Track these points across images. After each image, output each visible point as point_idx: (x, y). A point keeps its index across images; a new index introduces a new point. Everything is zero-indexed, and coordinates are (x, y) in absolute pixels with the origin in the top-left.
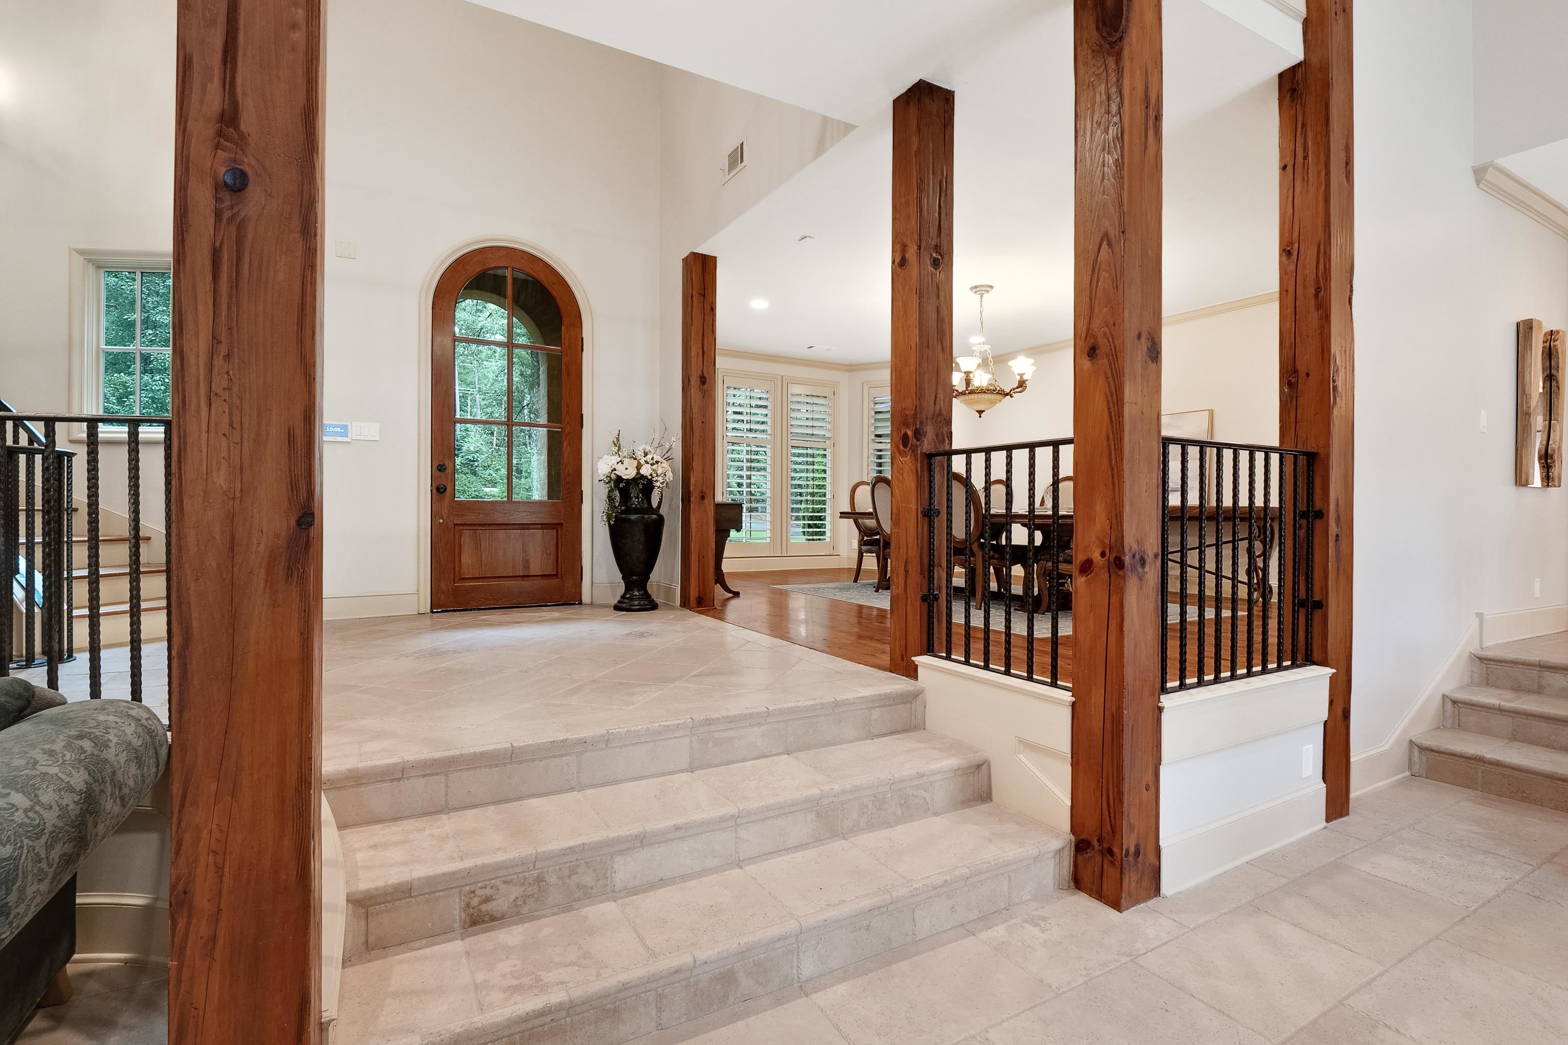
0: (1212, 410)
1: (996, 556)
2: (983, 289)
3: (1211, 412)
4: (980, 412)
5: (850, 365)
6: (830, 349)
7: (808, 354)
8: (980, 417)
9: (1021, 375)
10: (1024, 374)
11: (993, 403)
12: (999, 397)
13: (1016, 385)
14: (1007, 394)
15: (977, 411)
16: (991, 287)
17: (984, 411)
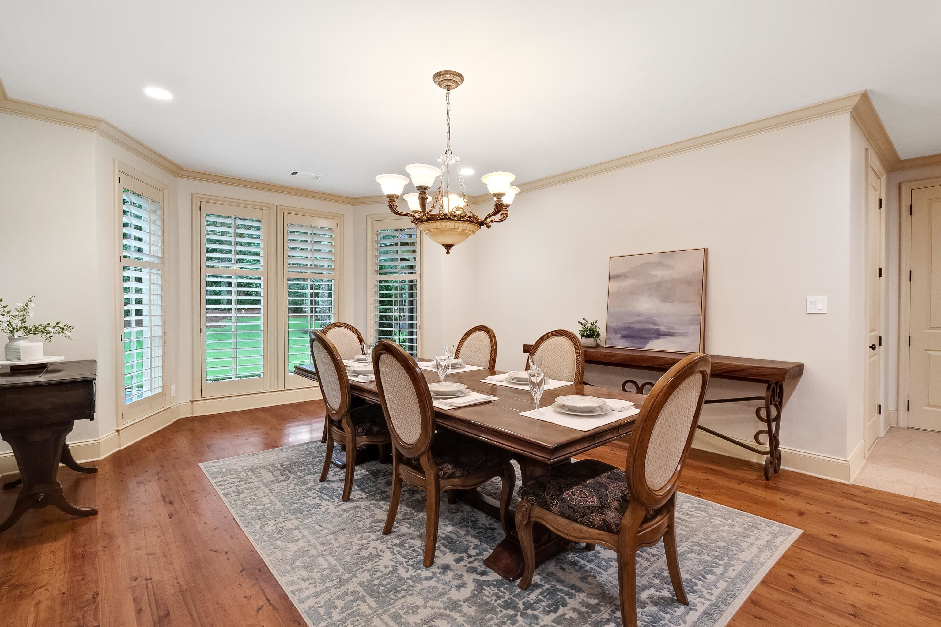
0: (707, 249)
1: (458, 473)
2: (448, 77)
3: (706, 251)
4: (448, 247)
5: (354, 198)
6: (318, 178)
7: (294, 181)
8: (448, 253)
9: (499, 196)
10: (502, 194)
11: (465, 235)
12: (471, 226)
13: (492, 210)
14: (481, 224)
15: (444, 245)
16: (460, 76)
17: (453, 245)
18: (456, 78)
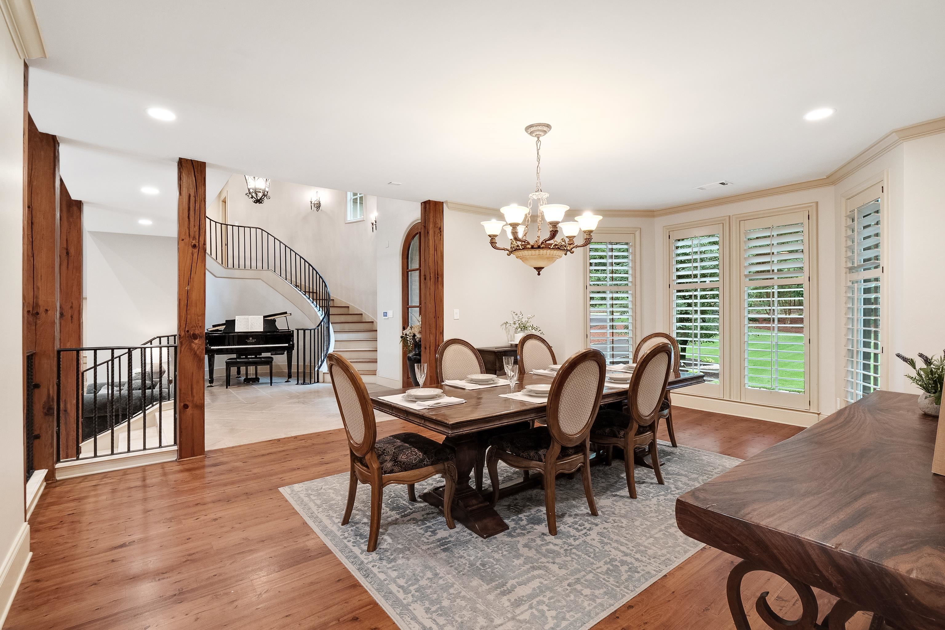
2: (540, 128)
4: (539, 269)
5: (827, 178)
8: (539, 274)
11: (552, 259)
15: (535, 268)
16: (549, 126)
17: (543, 268)
18: (545, 129)
